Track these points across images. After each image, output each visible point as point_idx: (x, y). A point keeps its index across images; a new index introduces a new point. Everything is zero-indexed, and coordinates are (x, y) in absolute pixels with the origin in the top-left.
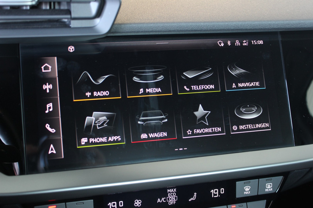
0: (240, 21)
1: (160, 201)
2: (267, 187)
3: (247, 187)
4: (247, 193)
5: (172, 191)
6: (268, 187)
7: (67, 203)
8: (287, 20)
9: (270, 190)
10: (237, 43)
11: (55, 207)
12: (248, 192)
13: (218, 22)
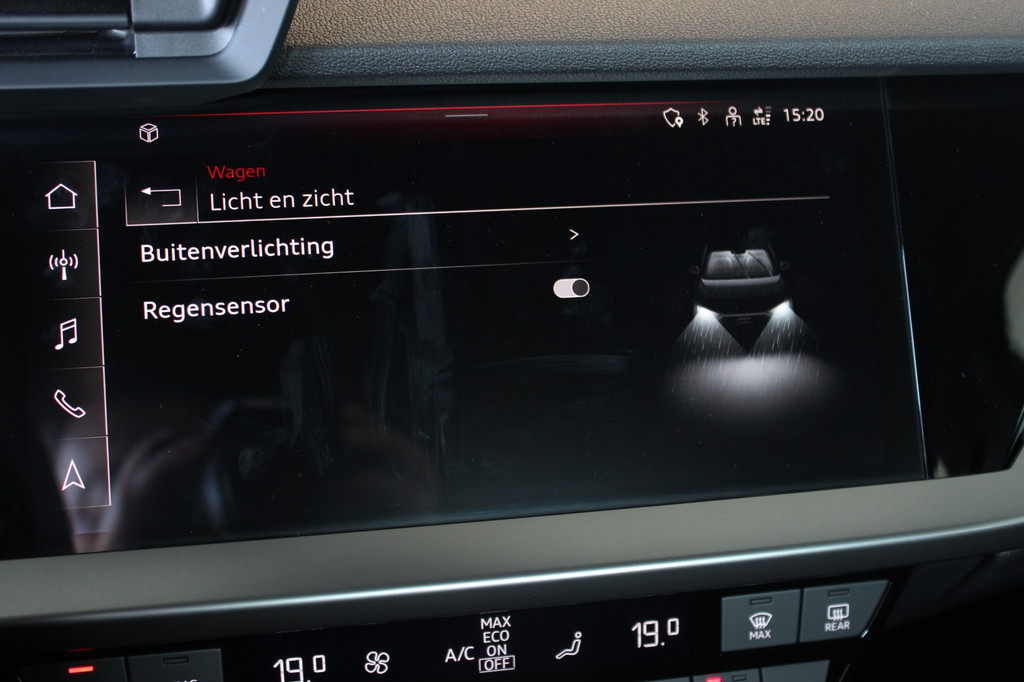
0: (737, 41)
1: (454, 657)
2: (829, 618)
3: (762, 616)
4: (761, 635)
5: (495, 624)
6: (835, 618)
7: (131, 658)
8: (903, 38)
9: (841, 626)
10: (733, 115)
11: (90, 669)
12: (765, 634)
13: (656, 42)
